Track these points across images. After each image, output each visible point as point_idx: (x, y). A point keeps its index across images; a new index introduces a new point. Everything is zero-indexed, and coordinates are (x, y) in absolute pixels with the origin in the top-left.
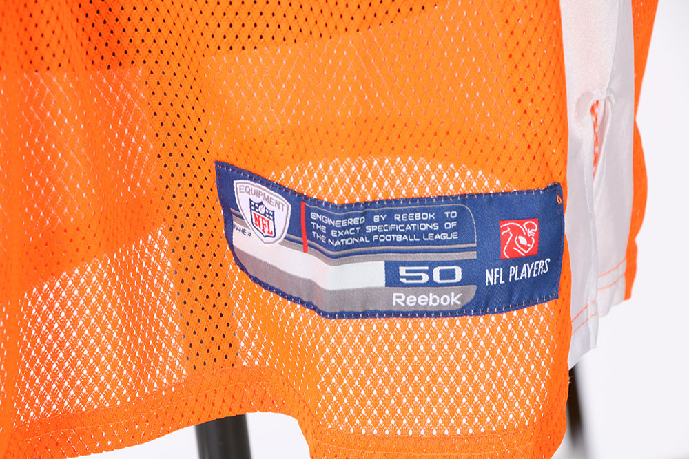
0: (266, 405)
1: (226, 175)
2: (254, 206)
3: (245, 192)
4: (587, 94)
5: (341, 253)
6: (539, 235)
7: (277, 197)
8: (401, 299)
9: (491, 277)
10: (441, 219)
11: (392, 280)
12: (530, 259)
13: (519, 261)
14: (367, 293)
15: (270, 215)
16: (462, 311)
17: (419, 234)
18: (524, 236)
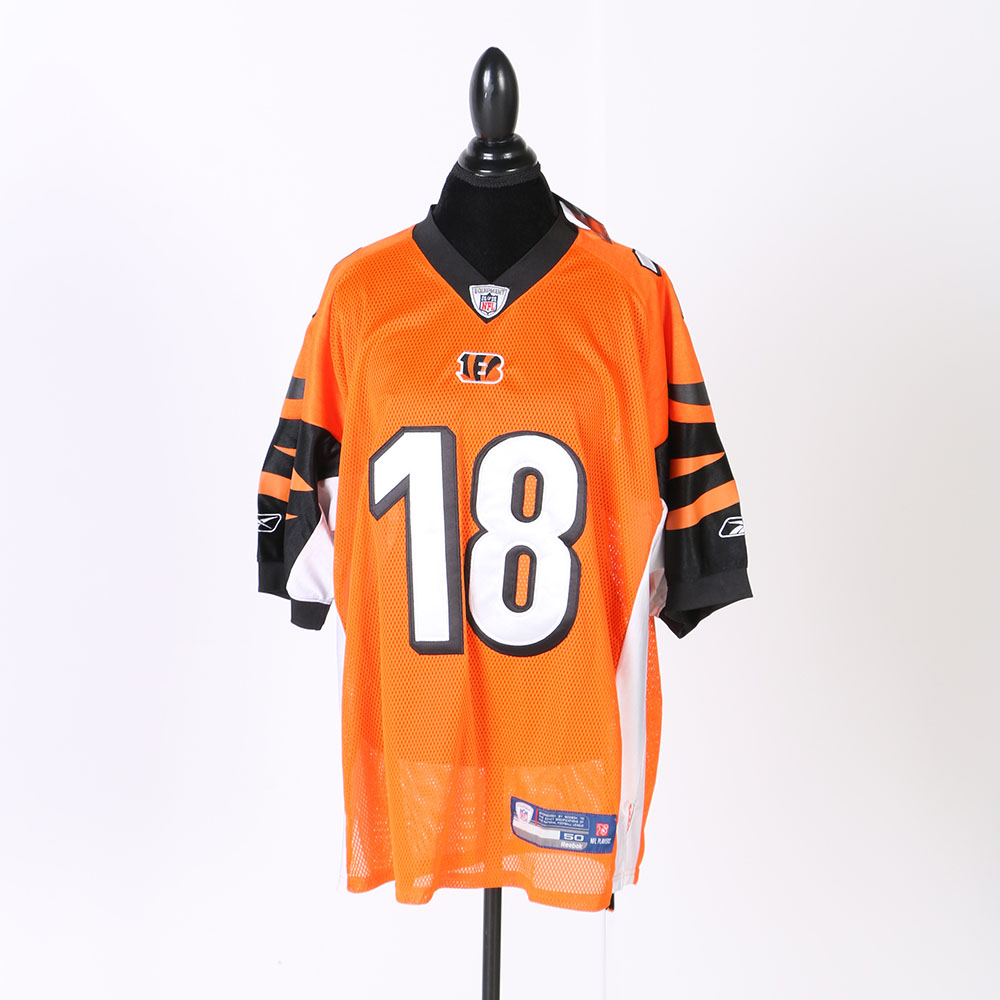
0: (515, 884)
1: (514, 801)
2: (522, 811)
3: (519, 806)
4: (627, 801)
5: (548, 826)
6: (609, 829)
7: (529, 807)
8: (564, 844)
9: (593, 841)
10: (579, 819)
11: (562, 837)
12: (605, 837)
13: (602, 837)
14: (554, 841)
15: (526, 813)
16: (582, 851)
17: (572, 823)
18: (604, 829)
